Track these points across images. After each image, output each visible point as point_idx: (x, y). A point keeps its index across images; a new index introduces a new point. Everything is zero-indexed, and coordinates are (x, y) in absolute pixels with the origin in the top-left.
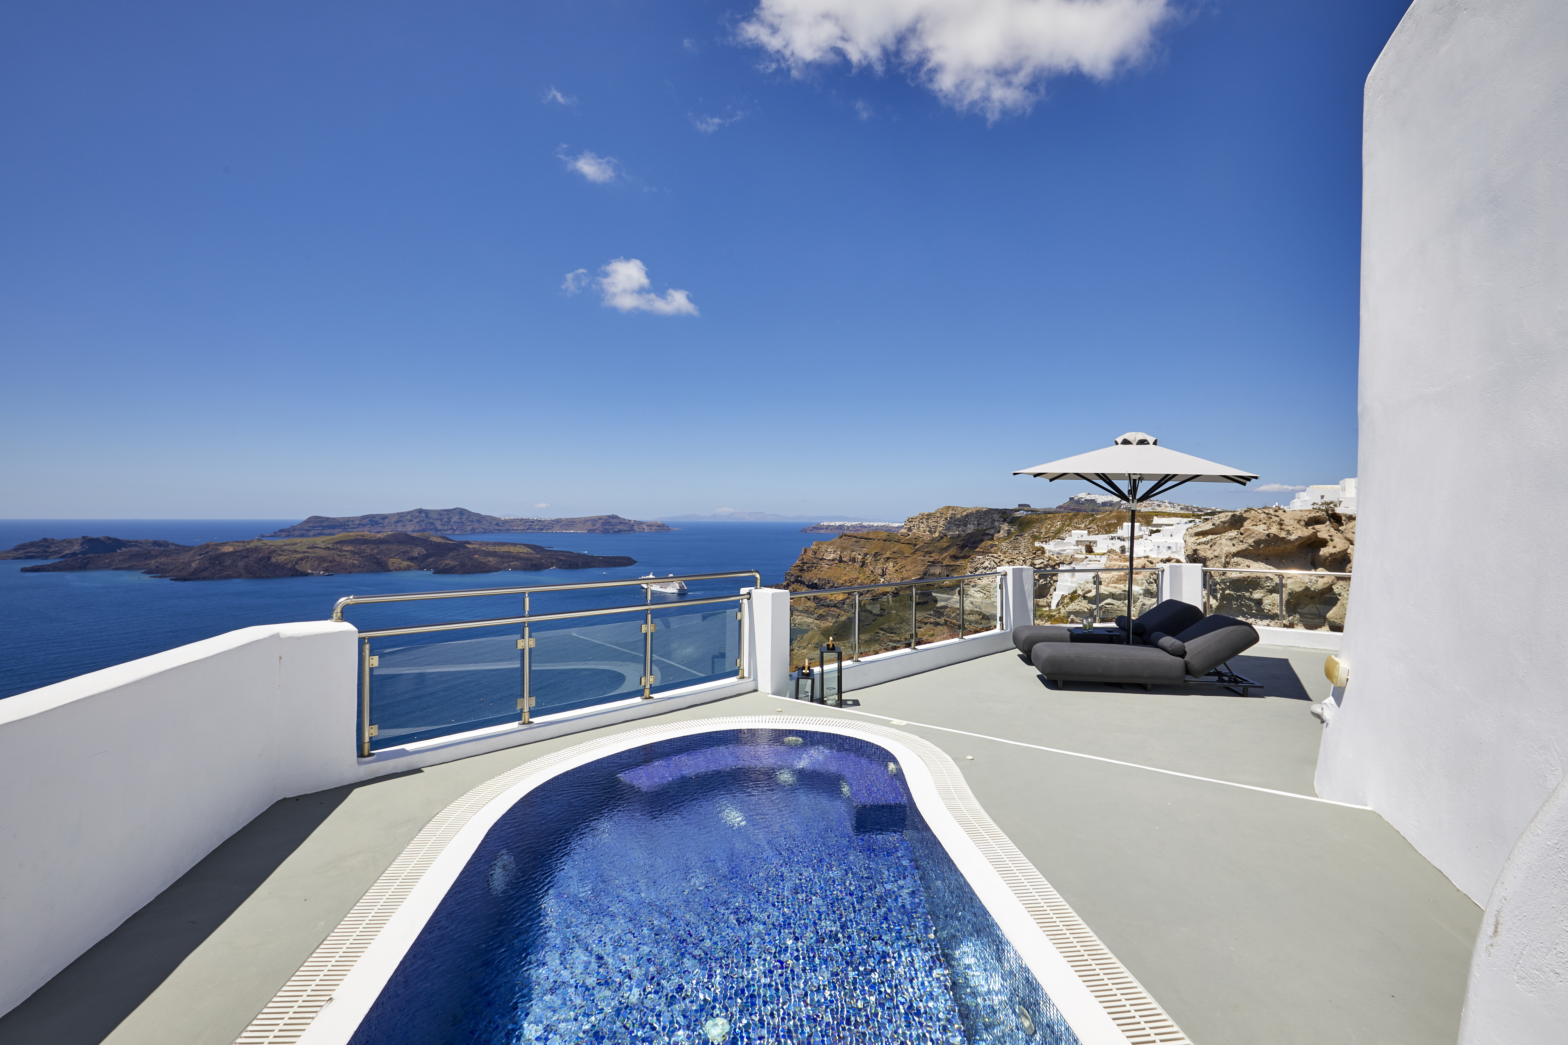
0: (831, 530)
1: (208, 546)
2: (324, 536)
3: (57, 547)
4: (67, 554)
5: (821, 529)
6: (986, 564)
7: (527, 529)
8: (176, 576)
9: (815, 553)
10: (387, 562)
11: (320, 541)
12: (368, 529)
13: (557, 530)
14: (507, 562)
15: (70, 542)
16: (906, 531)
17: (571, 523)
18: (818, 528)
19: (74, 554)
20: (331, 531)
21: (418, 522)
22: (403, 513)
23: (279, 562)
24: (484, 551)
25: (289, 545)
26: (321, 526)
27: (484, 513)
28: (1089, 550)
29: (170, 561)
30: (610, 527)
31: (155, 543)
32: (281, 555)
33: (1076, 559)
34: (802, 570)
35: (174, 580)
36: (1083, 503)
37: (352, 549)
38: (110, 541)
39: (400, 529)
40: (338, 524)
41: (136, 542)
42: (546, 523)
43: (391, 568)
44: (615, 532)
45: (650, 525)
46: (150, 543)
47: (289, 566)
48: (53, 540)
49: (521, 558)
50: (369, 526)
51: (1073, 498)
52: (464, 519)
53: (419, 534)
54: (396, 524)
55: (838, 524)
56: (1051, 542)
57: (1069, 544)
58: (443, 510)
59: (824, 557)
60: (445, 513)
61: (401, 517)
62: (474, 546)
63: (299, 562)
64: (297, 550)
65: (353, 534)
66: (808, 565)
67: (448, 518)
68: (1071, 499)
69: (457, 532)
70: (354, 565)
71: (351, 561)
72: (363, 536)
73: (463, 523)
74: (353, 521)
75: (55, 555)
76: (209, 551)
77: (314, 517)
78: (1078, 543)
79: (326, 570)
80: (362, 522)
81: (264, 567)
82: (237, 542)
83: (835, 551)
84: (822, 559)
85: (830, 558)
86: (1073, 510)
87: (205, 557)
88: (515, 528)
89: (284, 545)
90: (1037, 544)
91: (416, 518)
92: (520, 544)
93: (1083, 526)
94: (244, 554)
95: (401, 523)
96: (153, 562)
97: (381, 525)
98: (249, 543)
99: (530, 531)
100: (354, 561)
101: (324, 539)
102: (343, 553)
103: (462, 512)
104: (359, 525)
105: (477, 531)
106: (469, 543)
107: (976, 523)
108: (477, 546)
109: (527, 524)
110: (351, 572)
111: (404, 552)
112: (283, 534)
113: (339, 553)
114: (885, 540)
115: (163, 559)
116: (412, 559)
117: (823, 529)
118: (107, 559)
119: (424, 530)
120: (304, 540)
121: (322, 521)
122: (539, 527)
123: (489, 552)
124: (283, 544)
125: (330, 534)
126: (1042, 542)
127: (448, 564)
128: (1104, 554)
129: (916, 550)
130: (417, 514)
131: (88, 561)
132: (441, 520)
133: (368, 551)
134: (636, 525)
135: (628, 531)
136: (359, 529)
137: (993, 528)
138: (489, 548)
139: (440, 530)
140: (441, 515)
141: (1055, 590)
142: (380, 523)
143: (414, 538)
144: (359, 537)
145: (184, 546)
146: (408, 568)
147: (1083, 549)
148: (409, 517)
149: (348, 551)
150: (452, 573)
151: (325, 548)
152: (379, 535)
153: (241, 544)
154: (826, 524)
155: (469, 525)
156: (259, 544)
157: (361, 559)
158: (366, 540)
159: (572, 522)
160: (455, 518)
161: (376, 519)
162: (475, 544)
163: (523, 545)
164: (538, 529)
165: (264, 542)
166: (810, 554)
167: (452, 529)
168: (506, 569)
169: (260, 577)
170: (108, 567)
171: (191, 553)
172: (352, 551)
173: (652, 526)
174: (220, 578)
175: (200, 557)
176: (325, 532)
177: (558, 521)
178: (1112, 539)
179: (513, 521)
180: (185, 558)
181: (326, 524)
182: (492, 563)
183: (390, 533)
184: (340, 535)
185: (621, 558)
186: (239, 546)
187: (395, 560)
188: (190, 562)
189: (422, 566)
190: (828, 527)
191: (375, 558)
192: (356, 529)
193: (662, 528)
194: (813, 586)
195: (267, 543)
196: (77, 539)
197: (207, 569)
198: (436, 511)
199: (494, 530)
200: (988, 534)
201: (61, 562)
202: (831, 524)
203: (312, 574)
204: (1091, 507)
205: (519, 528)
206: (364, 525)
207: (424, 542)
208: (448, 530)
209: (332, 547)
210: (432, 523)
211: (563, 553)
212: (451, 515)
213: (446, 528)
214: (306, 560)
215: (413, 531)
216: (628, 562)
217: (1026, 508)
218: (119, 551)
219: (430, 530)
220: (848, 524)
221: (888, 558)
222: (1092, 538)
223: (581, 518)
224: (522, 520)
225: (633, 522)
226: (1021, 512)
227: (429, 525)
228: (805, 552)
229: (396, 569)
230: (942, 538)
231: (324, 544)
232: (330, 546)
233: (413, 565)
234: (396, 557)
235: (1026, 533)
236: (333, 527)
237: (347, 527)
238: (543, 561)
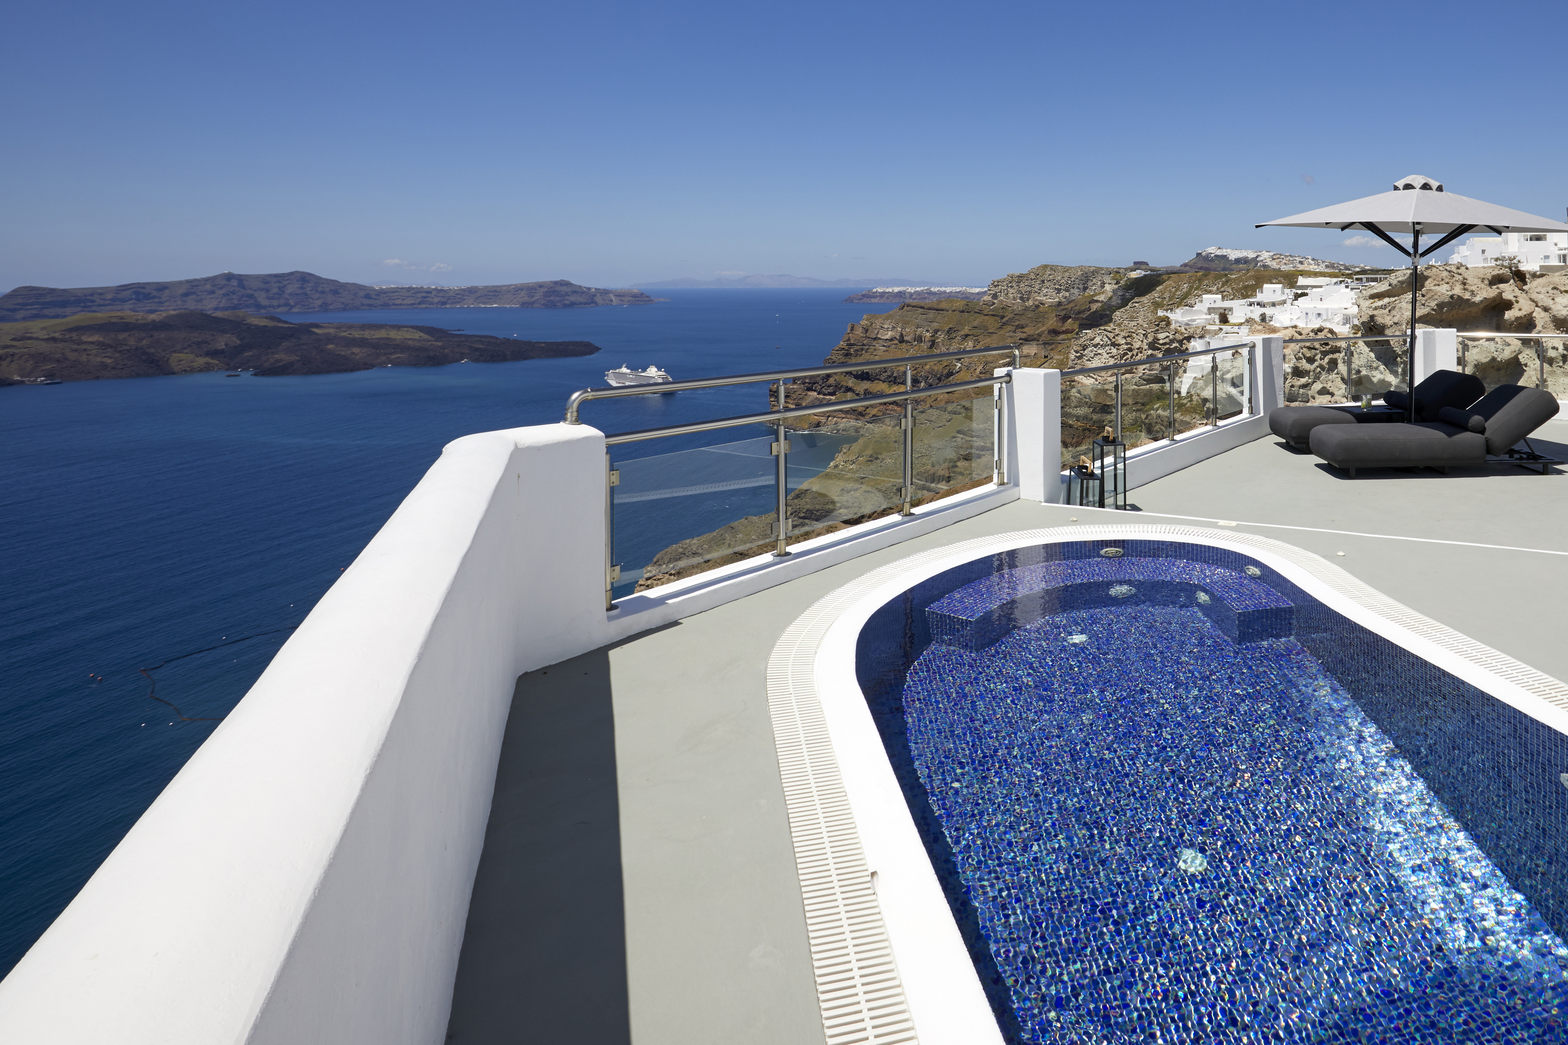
0: (888, 298)
2: (45, 320)
5: (874, 297)
6: (1097, 340)
7: (420, 303)
9: (867, 331)
10: (169, 359)
11: (36, 327)
12: (133, 306)
13: (469, 303)
14: (385, 354)
16: (989, 298)
17: (494, 293)
18: (870, 295)
20: (60, 311)
21: (224, 295)
22: (196, 280)
24: (345, 338)
26: (38, 303)
27: (343, 279)
28: (1224, 320)
30: (558, 299)
33: (1208, 332)
34: (847, 355)
36: (1212, 260)
37: (101, 339)
39: (191, 305)
40: (73, 299)
42: (451, 293)
43: (176, 370)
44: (565, 306)
45: (620, 295)
49: (409, 348)
51: (1200, 254)
52: (308, 289)
53: (226, 312)
54: (189, 299)
55: (896, 290)
56: (1177, 311)
57: (1200, 312)
58: (270, 275)
59: (879, 336)
60: (275, 279)
61: (193, 287)
62: (326, 331)
65: (101, 316)
66: (856, 348)
67: (280, 288)
68: (1199, 255)
69: (295, 310)
70: (104, 366)
71: (99, 359)
72: (122, 318)
73: (306, 294)
74: (101, 294)
77: (22, 287)
78: (1210, 310)
79: (49, 375)
80: (120, 296)
83: (894, 328)
84: (875, 339)
85: (887, 337)
86: (1201, 268)
88: (399, 302)
90: (1161, 313)
91: (221, 288)
92: (407, 327)
93: (1215, 289)
95: (194, 297)
97: (156, 300)
99: (424, 306)
100: (105, 360)
101: (43, 325)
102: (83, 347)
103: (304, 278)
104: (114, 300)
105: (331, 307)
107: (1081, 286)
108: (332, 331)
109: (420, 295)
110: (98, 378)
111: (199, 343)
113: (75, 347)
114: (963, 312)
116: (214, 353)
117: (877, 297)
120: (6, 326)
121: (39, 295)
122: (439, 299)
123: (354, 339)
125: (57, 316)
126: (1167, 310)
127: (281, 360)
128: (1241, 324)
129: (1004, 324)
130: (224, 282)
132: (267, 290)
133: (132, 342)
134: (598, 295)
135: (586, 304)
136: (118, 308)
137: (1103, 293)
138: (353, 333)
139: (264, 307)
140: (266, 283)
141: (1185, 371)
142: (154, 297)
143: (217, 320)
144: (114, 320)
146: (207, 368)
147: (1217, 318)
148: (208, 287)
149: (93, 343)
150: (289, 374)
151: (47, 339)
152: (152, 317)
154: (880, 290)
155: (318, 299)
157: (117, 355)
158: (127, 324)
159: (495, 291)
160: (292, 288)
162: (327, 328)
163: (412, 327)
164: (438, 303)
166: (859, 332)
167: (287, 305)
168: (383, 365)
172: (99, 343)
173: (624, 296)
176: (46, 312)
177: (471, 291)
178: (1251, 305)
179: (395, 291)
181: (47, 300)
182: (358, 357)
183: (173, 313)
184: (77, 317)
185: (576, 343)
187: (182, 356)
189: (232, 363)
190: (882, 295)
191: (144, 353)
192: (109, 308)
193: (640, 299)
194: (864, 377)
198: (258, 277)
199: (362, 305)
200: (1097, 301)
202: (887, 290)
203: (22, 382)
204: (1222, 265)
205: (405, 302)
206: (124, 301)
207: (236, 326)
208: (279, 306)
209: (61, 337)
210: (251, 296)
211: (480, 338)
212: (285, 283)
213: (275, 303)
214: (9, 359)
215: (216, 309)
216: (588, 349)
217: (1143, 267)
219: (248, 306)
220: (911, 290)
221: (967, 336)
222: (1227, 304)
223: (509, 286)
224: (410, 289)
225: (593, 290)
226: (1138, 271)
227: (244, 299)
228: (852, 329)
229: (185, 371)
230: (1037, 307)
231: (44, 332)
232: (57, 335)
233: (217, 362)
234: (185, 351)
235: (1145, 299)
236: (64, 304)
237: (89, 304)
238: (446, 351)
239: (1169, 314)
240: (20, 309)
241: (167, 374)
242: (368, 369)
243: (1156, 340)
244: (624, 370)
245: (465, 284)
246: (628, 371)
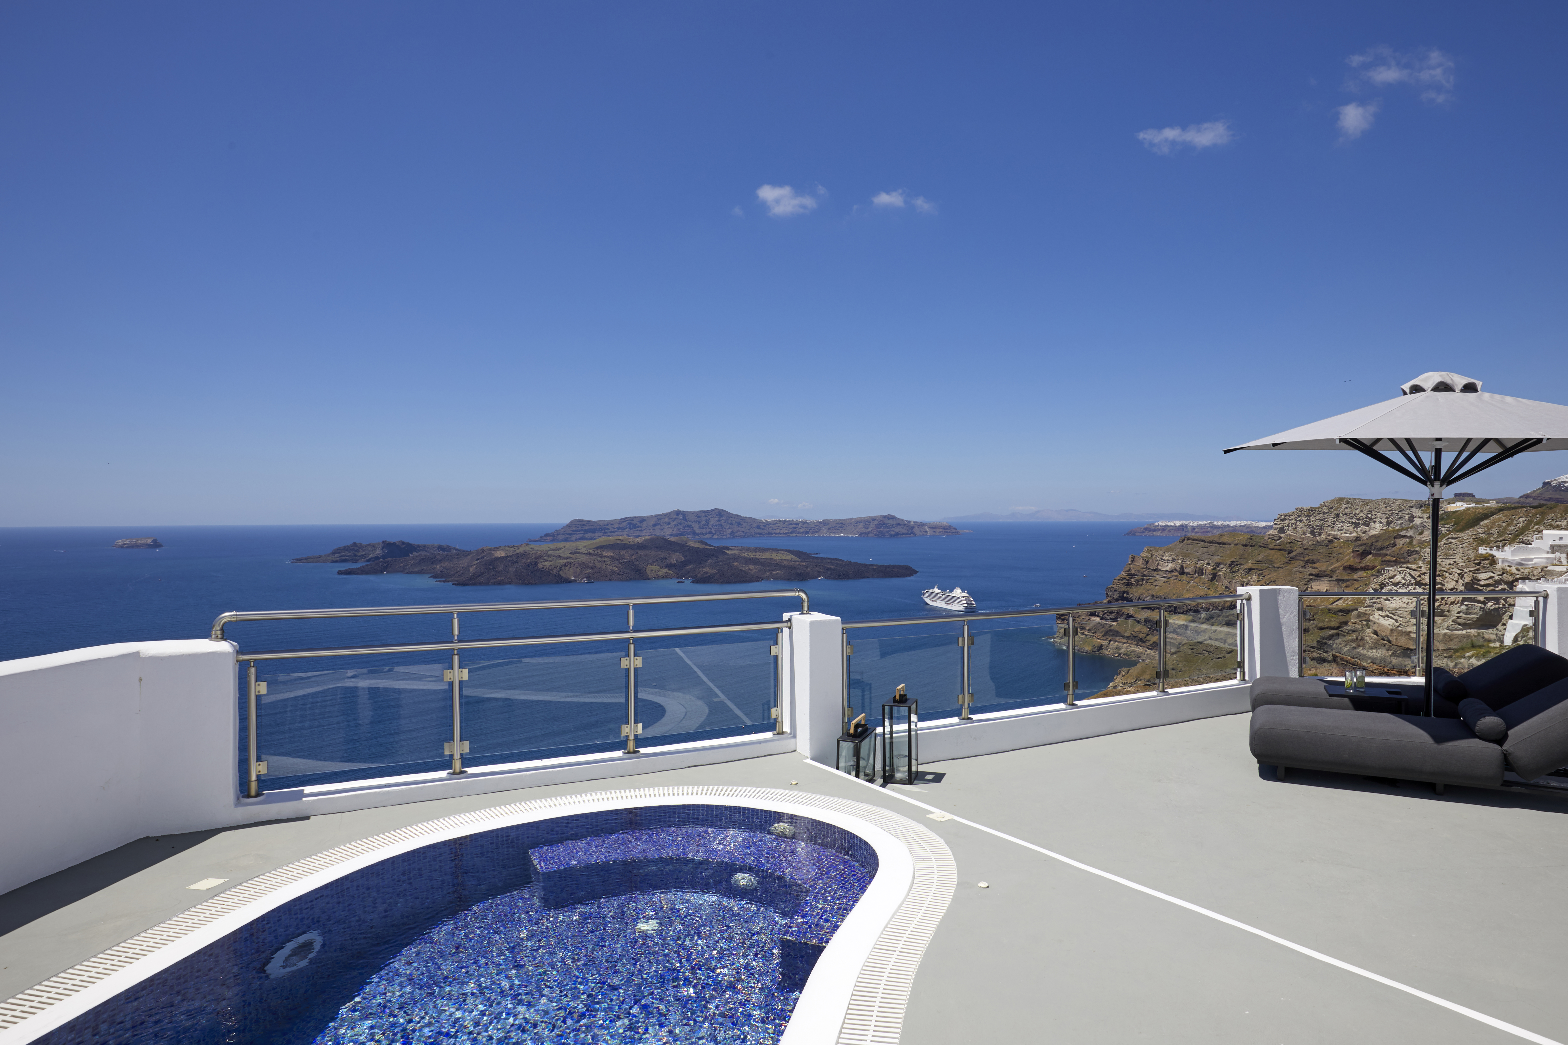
0: (1169, 531)
1: (483, 550)
2: (585, 541)
3: (364, 551)
4: (371, 558)
5: (1155, 530)
8: (457, 581)
9: (1147, 562)
10: (646, 569)
11: (582, 546)
12: (627, 533)
13: (824, 533)
14: (770, 570)
15: (373, 546)
16: (1276, 532)
17: (840, 525)
18: (1151, 529)
19: (377, 558)
20: (592, 535)
21: (675, 525)
22: (660, 515)
23: (545, 568)
24: (744, 558)
25: (554, 550)
26: (582, 530)
27: (743, 514)
29: (452, 566)
30: (886, 530)
31: (440, 548)
32: (546, 561)
34: (1130, 584)
35: (455, 584)
36: (1562, 490)
37: (612, 554)
38: (404, 546)
39: (657, 532)
40: (599, 527)
41: (425, 546)
42: (812, 525)
43: (650, 576)
44: (892, 536)
45: (933, 527)
46: (436, 547)
47: (554, 572)
48: (361, 544)
49: (784, 566)
50: (627, 529)
51: (1548, 483)
52: (723, 521)
53: (677, 538)
54: (654, 528)
55: (1178, 523)
56: (1506, 548)
57: (1539, 550)
58: (700, 511)
59: (1159, 568)
60: (703, 515)
61: (659, 520)
62: (733, 552)
63: (563, 568)
64: (561, 555)
65: (612, 539)
66: (1137, 578)
67: (706, 521)
68: (1546, 484)
69: (716, 536)
70: (613, 572)
71: (611, 568)
72: (622, 541)
73: (722, 525)
74: (612, 524)
75: (362, 558)
76: (485, 556)
77: (576, 520)
78: (1554, 548)
79: (588, 577)
80: (621, 526)
81: (532, 572)
82: (508, 546)
83: (1173, 560)
84: (1156, 570)
85: (1168, 569)
86: (1548, 500)
87: (481, 562)
88: (778, 531)
89: (549, 551)
90: (1482, 551)
91: (674, 521)
92: (783, 550)
93: (1563, 523)
94: (514, 559)
95: (659, 526)
96: (438, 566)
97: (639, 529)
98: (518, 547)
99: (794, 535)
100: (614, 568)
101: (585, 545)
102: (604, 559)
103: (720, 513)
104: (618, 528)
105: (736, 535)
106: (728, 548)
107: (1384, 520)
108: (737, 552)
109: (791, 526)
110: (611, 580)
111: (662, 559)
112: (548, 538)
113: (600, 559)
114: (1246, 545)
115: (446, 564)
116: (670, 566)
117: (1159, 530)
118: (401, 563)
119: (681, 534)
120: (568, 544)
121: (584, 525)
122: (804, 529)
123: (750, 559)
124: (548, 549)
125: (591, 539)
126: (1491, 548)
127: (707, 573)
129: (1292, 559)
130: (675, 516)
131: (387, 565)
132: (699, 522)
133: (627, 557)
134: (916, 527)
135: (907, 534)
136: (618, 533)
137: (1411, 528)
138: (750, 554)
139: (698, 534)
140: (699, 517)
141: (1511, 617)
142: (638, 527)
143: (671, 543)
144: (618, 542)
145: (464, 551)
146: (666, 577)
148: (667, 520)
149: (608, 557)
150: (712, 583)
151: (587, 554)
152: (637, 540)
153: (512, 549)
154: (1162, 524)
155: (729, 528)
156: (527, 549)
157: (620, 565)
158: (624, 544)
159: (842, 523)
160: (713, 521)
161: (634, 522)
162: (734, 550)
163: (786, 551)
164: (803, 532)
165: (532, 546)
166: (1139, 563)
167: (710, 533)
168: (767, 579)
169: (528, 584)
170: (402, 571)
171: (469, 557)
172: (611, 557)
173: (936, 528)
174: (494, 584)
175: (476, 562)
176: (586, 536)
177: (825, 523)
179: (776, 523)
180: (464, 562)
181: (587, 528)
182: (753, 572)
183: (648, 537)
184: (601, 540)
185: (899, 567)
186: (510, 551)
187: (653, 567)
188: (469, 567)
189: (680, 574)
190: (1164, 528)
191: (634, 565)
192: (616, 533)
193: (949, 530)
195: (534, 548)
196: (379, 544)
197: (482, 574)
198: (694, 512)
199: (755, 533)
200: (1404, 536)
201: (367, 565)
202: (1169, 524)
203: (576, 581)
205: (782, 532)
206: (623, 529)
207: (682, 547)
208: (706, 534)
209: (593, 552)
210: (690, 526)
211: (832, 560)
212: (709, 517)
213: (704, 531)
214: (569, 566)
215: (671, 535)
216: (907, 571)
218: (411, 555)
219: (688, 534)
220: (1193, 524)
223: (851, 519)
224: (785, 521)
225: (912, 523)
226: (1459, 504)
227: (686, 528)
228: (1133, 560)
229: (655, 577)
230: (1331, 541)
231: (585, 549)
232: (591, 551)
233: (672, 572)
234: (655, 564)
235: (1464, 535)
236: (594, 531)
237: (606, 531)
238: (808, 569)
239: (1494, 552)
240: (574, 534)
241: (645, 579)
242: (759, 581)
243: (1475, 580)
244: (936, 590)
245: (820, 517)
246: (939, 591)
